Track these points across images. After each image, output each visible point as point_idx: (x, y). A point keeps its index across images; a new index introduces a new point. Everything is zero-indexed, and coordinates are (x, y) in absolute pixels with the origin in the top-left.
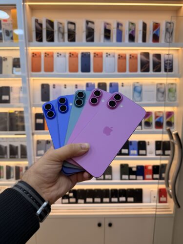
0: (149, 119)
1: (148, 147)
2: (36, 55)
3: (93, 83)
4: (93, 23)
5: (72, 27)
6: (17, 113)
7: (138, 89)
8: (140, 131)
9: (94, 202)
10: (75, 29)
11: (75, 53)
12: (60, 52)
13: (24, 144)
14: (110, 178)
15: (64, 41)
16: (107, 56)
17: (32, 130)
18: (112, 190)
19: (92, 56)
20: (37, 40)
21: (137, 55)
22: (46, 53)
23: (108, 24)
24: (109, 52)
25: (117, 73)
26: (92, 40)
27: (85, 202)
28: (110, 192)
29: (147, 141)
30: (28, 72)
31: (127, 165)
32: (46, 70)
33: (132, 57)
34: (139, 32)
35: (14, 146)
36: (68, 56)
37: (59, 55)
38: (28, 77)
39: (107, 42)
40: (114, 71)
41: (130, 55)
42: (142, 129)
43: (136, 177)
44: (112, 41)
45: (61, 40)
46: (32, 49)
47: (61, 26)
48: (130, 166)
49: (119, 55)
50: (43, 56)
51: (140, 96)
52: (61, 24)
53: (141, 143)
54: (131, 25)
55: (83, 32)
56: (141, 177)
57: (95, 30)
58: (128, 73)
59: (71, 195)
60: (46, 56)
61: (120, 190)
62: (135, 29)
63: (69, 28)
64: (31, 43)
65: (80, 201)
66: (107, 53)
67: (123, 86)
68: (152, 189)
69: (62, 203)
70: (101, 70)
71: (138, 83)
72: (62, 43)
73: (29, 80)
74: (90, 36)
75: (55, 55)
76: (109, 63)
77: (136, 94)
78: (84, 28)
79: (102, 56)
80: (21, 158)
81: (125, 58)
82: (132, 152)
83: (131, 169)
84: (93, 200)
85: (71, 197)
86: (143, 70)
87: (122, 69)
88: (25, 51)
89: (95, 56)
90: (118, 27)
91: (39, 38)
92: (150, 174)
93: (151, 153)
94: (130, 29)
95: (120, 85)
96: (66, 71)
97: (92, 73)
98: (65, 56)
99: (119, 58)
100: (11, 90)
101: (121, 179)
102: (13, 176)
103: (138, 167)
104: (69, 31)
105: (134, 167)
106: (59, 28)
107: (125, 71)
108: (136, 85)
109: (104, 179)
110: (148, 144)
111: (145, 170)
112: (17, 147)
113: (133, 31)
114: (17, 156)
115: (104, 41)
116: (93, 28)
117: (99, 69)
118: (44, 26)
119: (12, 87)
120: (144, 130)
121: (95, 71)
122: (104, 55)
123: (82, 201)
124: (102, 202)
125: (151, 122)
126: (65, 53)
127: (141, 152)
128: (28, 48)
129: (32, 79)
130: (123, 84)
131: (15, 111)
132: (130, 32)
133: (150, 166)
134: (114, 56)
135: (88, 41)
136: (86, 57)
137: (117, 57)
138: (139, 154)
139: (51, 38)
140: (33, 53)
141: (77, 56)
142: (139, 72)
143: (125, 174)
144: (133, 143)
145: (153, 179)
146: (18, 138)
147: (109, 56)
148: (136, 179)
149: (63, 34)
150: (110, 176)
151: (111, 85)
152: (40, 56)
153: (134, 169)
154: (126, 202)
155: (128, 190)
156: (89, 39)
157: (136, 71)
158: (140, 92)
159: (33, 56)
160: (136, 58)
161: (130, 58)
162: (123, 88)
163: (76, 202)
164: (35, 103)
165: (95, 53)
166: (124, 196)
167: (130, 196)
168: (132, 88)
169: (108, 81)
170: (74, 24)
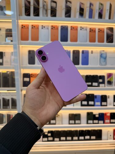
0: (110, 79)
1: (108, 100)
2: (24, 26)
3: (69, 51)
4: (70, 2)
5: (54, 5)
6: (8, 73)
7: (104, 56)
8: (104, 88)
9: (66, 140)
10: (56, 7)
11: (56, 26)
12: (44, 25)
13: (14, 97)
14: (79, 123)
15: (47, 16)
16: (81, 29)
17: (21, 87)
18: (80, 131)
19: (69, 29)
20: (25, 15)
21: (104, 29)
22: (32, 26)
23: (82, 4)
24: (83, 26)
25: (88, 43)
26: (69, 16)
27: (60, 140)
28: (78, 132)
29: (107, 95)
30: (18, 40)
31: (92, 113)
32: (32, 40)
33: (101, 31)
34: (107, 11)
35: (6, 99)
36: (50, 28)
37: (43, 27)
38: (19, 45)
39: (81, 19)
40: (87, 41)
41: (99, 29)
42: (105, 87)
43: (98, 122)
44: (85, 17)
45: (45, 15)
46: (21, 22)
47: (45, 4)
48: (94, 113)
49: (90, 29)
50: (30, 28)
51: (105, 61)
52: (45, 2)
53: (103, 97)
54: (100, 5)
55: (63, 9)
56: (102, 122)
57: (72, 8)
58: (97, 43)
59: (49, 135)
60: (32, 28)
61: (86, 131)
62: (103, 8)
63: (52, 5)
64: (21, 17)
65: (56, 139)
66: (81, 27)
67: (92, 53)
68: (108, 130)
69: (43, 141)
70: (76, 41)
71: (103, 51)
72: (46, 17)
73: (19, 47)
74: (68, 13)
75: (40, 28)
76: (83, 35)
77: (102, 60)
78: (64, 6)
79: (77, 29)
80: (12, 108)
81: (95, 31)
82: (97, 103)
83: (94, 115)
84: (66, 138)
85: (49, 137)
86: (108, 41)
87: (92, 40)
88: (17, 23)
89: (71, 29)
90: (90, 6)
91: (28, 13)
92: (108, 119)
93: (110, 104)
94: (99, 9)
95: (90, 52)
96: (48, 41)
97: (69, 42)
98: (48, 29)
99: (90, 31)
100: (4, 55)
101: (87, 123)
102: (5, 121)
103: (99, 114)
104: (52, 8)
105: (97, 114)
106: (44, 6)
107: (95, 41)
108: (103, 52)
109: (75, 123)
110: (109, 98)
111: (105, 116)
112: (8, 100)
113: (102, 11)
114: (8, 107)
115: (79, 17)
116: (70, 7)
117: (75, 39)
118: (32, 4)
119: (4, 53)
120: (107, 87)
121: (71, 41)
122: (79, 29)
123: (58, 139)
124: (72, 140)
125: (112, 81)
126: (48, 26)
127: (104, 103)
128: (19, 21)
129: (21, 46)
130: (92, 51)
131: (7, 72)
132: (100, 11)
133: (108, 113)
134: (86, 30)
135: (66, 17)
136: (64, 29)
137: (88, 30)
138: (101, 105)
139: (37, 13)
140: (22, 25)
141: (58, 29)
142: (105, 43)
143: (90, 119)
144: (97, 97)
145: (111, 123)
146: (9, 93)
147: (82, 29)
148: (98, 123)
149: (47, 10)
150: (79, 121)
151: (83, 52)
152: (28, 28)
153: (97, 116)
154: (90, 139)
155: (91, 130)
156: (67, 15)
157: (103, 42)
158: (105, 58)
159: (22, 28)
160: (104, 32)
161: (99, 31)
162: (92, 54)
163: (53, 141)
164: (23, 66)
165: (71, 27)
166: (88, 135)
167: (93, 135)
168: (99, 55)
169: (81, 49)
170: (55, 2)
